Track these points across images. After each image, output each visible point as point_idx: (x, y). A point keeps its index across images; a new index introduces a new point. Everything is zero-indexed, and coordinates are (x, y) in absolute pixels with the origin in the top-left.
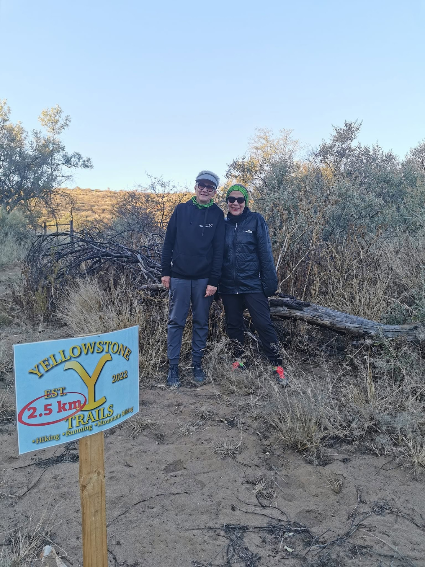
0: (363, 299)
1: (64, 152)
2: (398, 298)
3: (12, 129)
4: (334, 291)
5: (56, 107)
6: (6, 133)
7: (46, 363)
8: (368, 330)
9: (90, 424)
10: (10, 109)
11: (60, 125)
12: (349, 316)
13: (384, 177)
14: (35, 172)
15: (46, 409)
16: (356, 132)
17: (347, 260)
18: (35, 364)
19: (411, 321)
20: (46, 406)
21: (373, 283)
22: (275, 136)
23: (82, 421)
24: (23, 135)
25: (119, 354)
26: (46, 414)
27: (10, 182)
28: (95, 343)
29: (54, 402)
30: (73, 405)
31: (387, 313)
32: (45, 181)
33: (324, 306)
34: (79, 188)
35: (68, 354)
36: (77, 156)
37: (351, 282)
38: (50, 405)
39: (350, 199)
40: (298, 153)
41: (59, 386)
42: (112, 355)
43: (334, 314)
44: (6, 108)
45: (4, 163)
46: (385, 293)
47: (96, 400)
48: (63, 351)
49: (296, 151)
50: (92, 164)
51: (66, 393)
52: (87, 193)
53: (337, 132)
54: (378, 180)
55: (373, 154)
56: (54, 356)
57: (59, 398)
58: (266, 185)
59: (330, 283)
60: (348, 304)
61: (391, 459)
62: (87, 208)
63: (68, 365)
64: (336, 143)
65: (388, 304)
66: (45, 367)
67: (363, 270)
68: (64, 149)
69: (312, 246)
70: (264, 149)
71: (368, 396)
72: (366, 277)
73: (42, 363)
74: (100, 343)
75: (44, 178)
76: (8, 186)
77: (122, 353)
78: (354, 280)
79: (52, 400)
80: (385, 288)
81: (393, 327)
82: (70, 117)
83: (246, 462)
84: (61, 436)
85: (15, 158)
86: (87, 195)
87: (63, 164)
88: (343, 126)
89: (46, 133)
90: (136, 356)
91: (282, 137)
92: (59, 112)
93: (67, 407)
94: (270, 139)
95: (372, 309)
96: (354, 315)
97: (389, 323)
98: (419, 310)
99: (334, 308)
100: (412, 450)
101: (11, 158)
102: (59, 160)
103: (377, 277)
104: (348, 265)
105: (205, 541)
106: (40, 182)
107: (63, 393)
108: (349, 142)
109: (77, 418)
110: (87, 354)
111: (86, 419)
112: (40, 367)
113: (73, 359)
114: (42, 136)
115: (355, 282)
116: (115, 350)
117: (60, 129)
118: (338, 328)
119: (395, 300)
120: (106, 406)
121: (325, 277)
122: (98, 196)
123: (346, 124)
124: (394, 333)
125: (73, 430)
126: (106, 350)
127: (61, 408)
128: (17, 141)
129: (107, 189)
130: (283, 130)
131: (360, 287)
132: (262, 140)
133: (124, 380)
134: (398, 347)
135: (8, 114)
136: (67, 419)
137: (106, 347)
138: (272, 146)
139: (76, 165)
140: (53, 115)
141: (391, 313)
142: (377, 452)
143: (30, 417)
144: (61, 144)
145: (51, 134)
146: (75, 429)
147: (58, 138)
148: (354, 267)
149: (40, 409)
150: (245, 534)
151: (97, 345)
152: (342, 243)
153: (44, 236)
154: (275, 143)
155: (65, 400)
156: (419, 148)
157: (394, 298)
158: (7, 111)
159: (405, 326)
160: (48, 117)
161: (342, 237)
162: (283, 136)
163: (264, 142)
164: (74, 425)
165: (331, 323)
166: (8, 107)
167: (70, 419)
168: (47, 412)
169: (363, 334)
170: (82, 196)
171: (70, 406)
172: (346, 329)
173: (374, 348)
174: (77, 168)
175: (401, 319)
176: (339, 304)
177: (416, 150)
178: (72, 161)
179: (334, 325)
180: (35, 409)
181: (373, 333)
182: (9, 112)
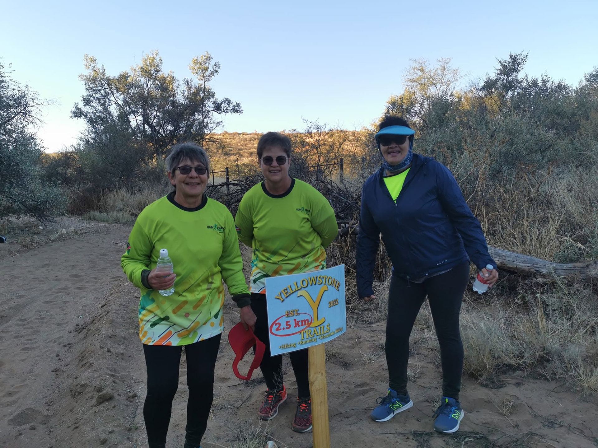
0: (534, 238)
1: (214, 98)
2: (570, 236)
3: (165, 79)
4: (503, 231)
5: (205, 54)
6: (158, 83)
7: (286, 291)
8: (540, 269)
9: (315, 337)
10: (162, 59)
11: (210, 72)
12: (520, 255)
13: (555, 110)
14: (188, 120)
15: (287, 325)
16: (522, 64)
17: (516, 200)
18: (279, 293)
19: (584, 259)
20: (287, 322)
21: (544, 222)
22: (432, 67)
23: (310, 334)
24: (175, 85)
25: (333, 286)
26: (287, 328)
27: (164, 131)
28: (317, 277)
29: (291, 319)
30: (304, 322)
31: (560, 252)
32: (196, 128)
33: (493, 246)
34: (226, 133)
35: (300, 285)
36: (227, 102)
37: (521, 222)
38: (289, 322)
39: (518, 134)
40: (458, 83)
41: (294, 308)
42: (328, 286)
43: (504, 254)
44: (157, 59)
45: (158, 114)
46: (558, 232)
47: (319, 319)
48: (296, 283)
49: (455, 80)
50: (241, 109)
51: (299, 314)
52: (235, 137)
53: (502, 65)
54: (549, 112)
55: (542, 85)
56: (290, 286)
57: (295, 317)
58: (427, 125)
59: (498, 223)
60: (518, 244)
61: (562, 383)
62: (235, 152)
63: (300, 293)
64: (501, 77)
65: (561, 243)
66: (285, 294)
67: (534, 209)
68: (214, 95)
69: (479, 186)
70: (420, 81)
71: (539, 329)
72: (537, 216)
73: (283, 291)
74: (320, 277)
75: (196, 126)
76: (162, 135)
77: (334, 285)
78: (525, 220)
79: (291, 318)
80: (557, 227)
81: (565, 266)
82: (220, 63)
83: (425, 385)
84: (297, 345)
85: (168, 108)
86: (234, 139)
87: (214, 110)
88: (508, 59)
89: (196, 81)
90: (343, 288)
91: (439, 67)
92: (208, 59)
93: (300, 323)
94: (427, 70)
95: (545, 248)
96: (525, 254)
97: (562, 262)
98: (592, 248)
99: (504, 248)
100: (582, 376)
101: (164, 108)
102: (210, 107)
103: (549, 215)
104: (518, 204)
105: (397, 442)
106: (192, 130)
107: (297, 313)
108: (514, 73)
109: (307, 332)
110: (312, 285)
111: (312, 333)
112: (282, 294)
113: (303, 289)
114: (193, 85)
115: (525, 222)
116: (330, 283)
117: (210, 76)
118: (509, 268)
119: (567, 238)
120: (326, 324)
121: (494, 217)
122: (246, 139)
123: (511, 56)
124: (567, 271)
125: (304, 341)
126: (324, 282)
127: (297, 324)
128: (170, 91)
129: (254, 132)
130: (441, 59)
131: (531, 227)
132: (417, 72)
133: (336, 306)
134: (570, 285)
135: (160, 65)
136: (300, 332)
137: (324, 280)
138: (429, 77)
139: (226, 111)
140: (203, 63)
141: (564, 252)
142: (549, 377)
143: (278, 329)
144: (211, 91)
145: (202, 82)
146: (305, 340)
147: (208, 85)
148: (525, 206)
149: (283, 325)
150: (431, 438)
151: (318, 278)
152: (511, 181)
153: (213, 186)
154: (432, 74)
155: (299, 318)
156: (594, 73)
157: (567, 237)
158: (159, 62)
159: (578, 264)
160: (198, 65)
161: (510, 175)
162: (441, 66)
163: (420, 73)
164: (305, 337)
165: (501, 263)
166: (160, 57)
167: (302, 332)
168: (288, 326)
169: (535, 273)
170: (229, 140)
171: (302, 323)
172: (517, 269)
173: (546, 287)
174: (227, 114)
175: (573, 256)
176: (509, 244)
177: (592, 76)
178: (223, 107)
179: (504, 264)
180: (280, 324)
181: (544, 271)
182: (161, 63)
